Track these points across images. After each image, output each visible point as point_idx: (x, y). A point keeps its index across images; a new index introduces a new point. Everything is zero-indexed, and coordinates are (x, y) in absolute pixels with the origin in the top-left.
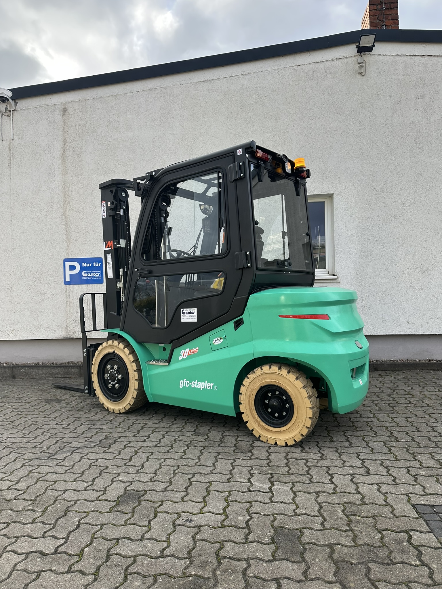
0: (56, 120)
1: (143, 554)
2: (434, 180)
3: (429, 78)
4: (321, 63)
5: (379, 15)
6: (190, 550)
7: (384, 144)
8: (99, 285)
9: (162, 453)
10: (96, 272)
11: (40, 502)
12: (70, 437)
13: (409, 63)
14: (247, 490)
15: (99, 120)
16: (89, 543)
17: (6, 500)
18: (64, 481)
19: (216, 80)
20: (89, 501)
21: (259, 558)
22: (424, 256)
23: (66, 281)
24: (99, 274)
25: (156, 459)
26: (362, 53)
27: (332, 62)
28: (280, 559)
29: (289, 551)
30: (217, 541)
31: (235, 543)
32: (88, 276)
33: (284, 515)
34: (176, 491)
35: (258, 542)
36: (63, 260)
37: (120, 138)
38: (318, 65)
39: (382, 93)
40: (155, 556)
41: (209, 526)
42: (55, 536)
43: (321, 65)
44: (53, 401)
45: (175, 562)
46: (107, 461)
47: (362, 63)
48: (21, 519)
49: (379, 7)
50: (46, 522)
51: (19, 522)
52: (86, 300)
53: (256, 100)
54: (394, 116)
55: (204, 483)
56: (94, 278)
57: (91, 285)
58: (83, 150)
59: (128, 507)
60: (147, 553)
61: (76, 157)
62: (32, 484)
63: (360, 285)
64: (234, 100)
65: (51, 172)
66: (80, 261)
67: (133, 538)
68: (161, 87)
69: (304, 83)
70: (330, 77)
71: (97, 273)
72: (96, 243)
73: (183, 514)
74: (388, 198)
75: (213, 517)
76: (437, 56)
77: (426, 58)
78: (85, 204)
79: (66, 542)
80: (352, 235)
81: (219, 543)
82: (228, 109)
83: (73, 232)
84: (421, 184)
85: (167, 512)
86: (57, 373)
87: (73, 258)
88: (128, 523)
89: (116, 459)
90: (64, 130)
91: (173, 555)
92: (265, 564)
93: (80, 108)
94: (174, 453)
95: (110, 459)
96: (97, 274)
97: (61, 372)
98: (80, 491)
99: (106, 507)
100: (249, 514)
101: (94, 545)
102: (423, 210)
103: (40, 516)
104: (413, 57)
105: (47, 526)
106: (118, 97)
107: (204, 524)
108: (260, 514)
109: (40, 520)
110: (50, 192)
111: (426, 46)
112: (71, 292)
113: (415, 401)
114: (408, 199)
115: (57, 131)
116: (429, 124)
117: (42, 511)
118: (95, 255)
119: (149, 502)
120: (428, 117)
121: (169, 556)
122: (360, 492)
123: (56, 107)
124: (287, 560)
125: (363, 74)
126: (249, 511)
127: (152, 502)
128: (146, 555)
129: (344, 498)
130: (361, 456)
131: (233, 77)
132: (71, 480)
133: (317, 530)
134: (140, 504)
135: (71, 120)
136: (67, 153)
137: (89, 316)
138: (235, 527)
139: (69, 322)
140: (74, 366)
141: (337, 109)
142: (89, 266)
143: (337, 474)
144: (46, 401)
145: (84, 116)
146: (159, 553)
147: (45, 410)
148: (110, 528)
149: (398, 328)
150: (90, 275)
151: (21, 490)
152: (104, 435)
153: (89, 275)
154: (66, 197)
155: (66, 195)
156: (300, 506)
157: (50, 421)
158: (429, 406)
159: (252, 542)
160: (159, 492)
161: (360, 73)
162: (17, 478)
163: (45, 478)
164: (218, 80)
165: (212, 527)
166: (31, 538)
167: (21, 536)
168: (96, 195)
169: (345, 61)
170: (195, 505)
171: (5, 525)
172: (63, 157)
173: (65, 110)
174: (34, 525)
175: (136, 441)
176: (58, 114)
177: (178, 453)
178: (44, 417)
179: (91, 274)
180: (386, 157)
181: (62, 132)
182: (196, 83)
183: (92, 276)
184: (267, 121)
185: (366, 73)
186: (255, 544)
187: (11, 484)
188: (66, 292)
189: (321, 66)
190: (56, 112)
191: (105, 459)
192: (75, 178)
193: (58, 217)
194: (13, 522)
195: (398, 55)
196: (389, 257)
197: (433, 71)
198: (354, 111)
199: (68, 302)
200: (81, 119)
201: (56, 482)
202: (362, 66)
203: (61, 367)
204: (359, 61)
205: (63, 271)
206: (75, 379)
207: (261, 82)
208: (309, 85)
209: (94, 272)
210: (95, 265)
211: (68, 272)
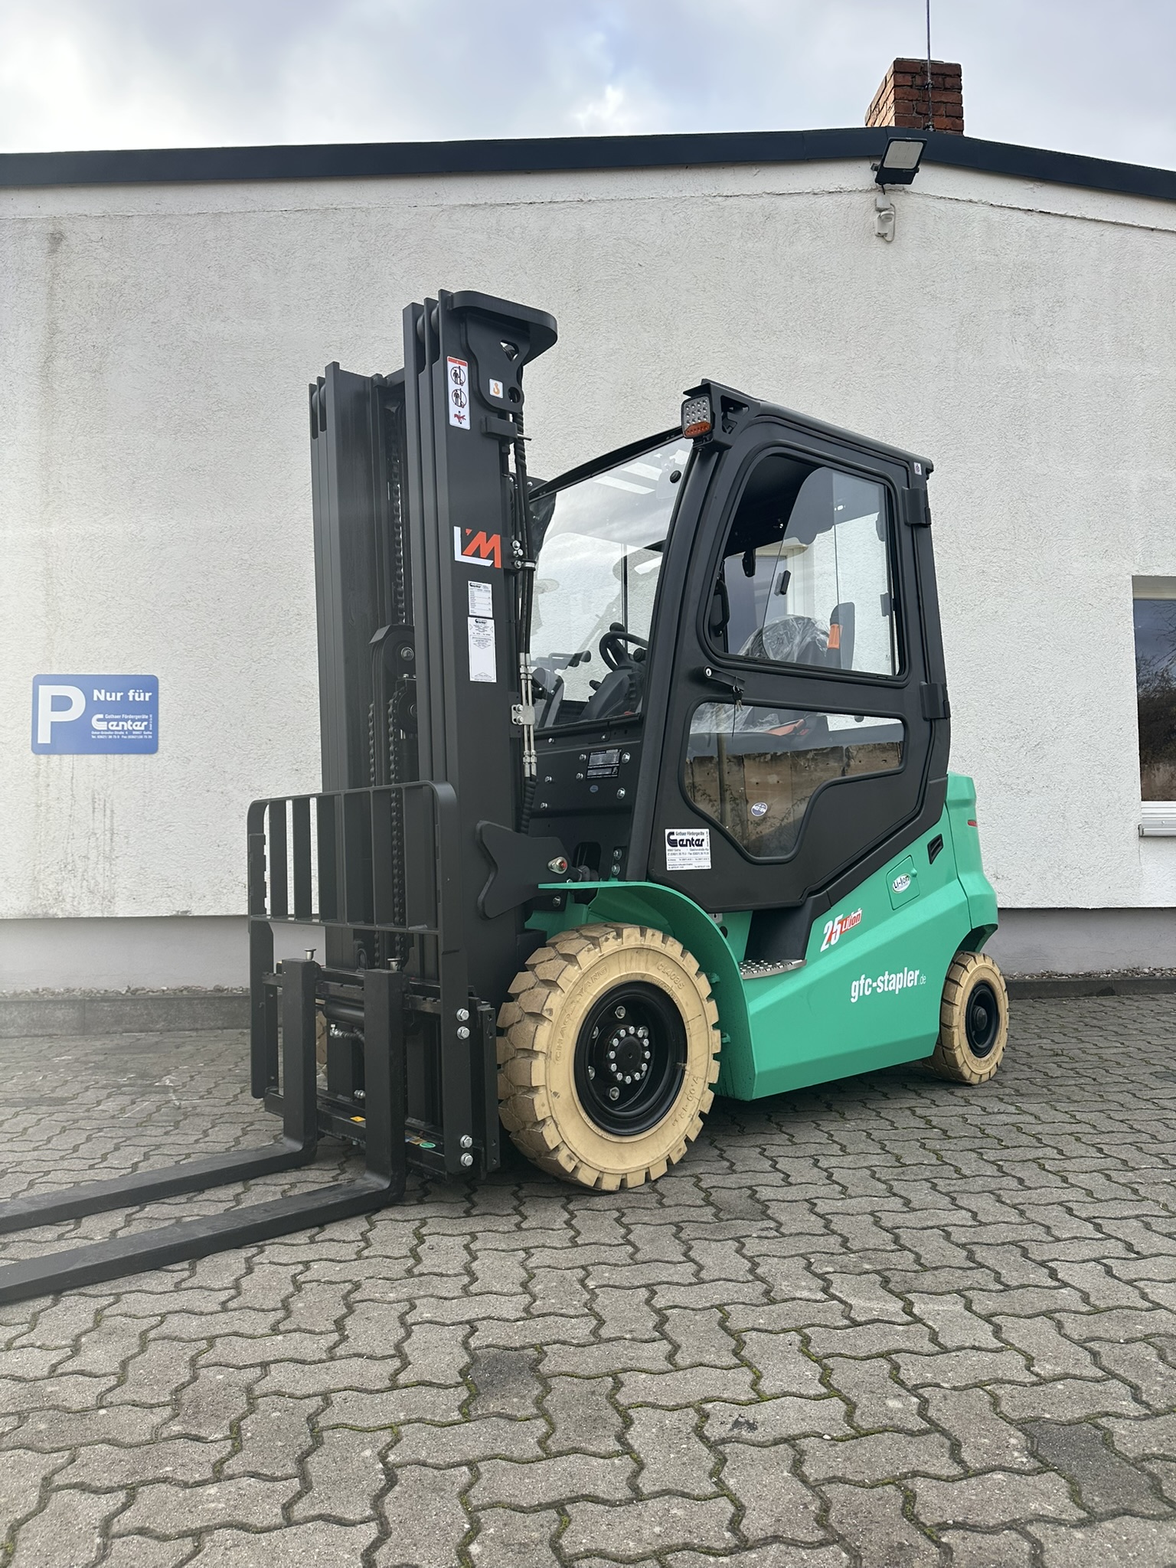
0: (28, 264)
1: (677, 1545)
2: (1056, 518)
3: (1042, 267)
4: (784, 197)
5: (917, 100)
6: (818, 1515)
8: (143, 758)
9: (504, 1233)
10: (137, 717)
11: (196, 1407)
13: (996, 225)
14: (846, 1322)
15: (162, 279)
16: (467, 1526)
17: (68, 1411)
18: (236, 1334)
19: (508, 206)
20: (371, 1392)
21: (1048, 1517)
22: (1031, 706)
23: (39, 742)
24: (146, 723)
25: (497, 1250)
26: (887, 186)
27: (812, 198)
28: (1107, 1513)
29: (1113, 1488)
30: (878, 1480)
31: (938, 1478)
32: (108, 730)
33: (1010, 1382)
34: (633, 1339)
35: (1004, 1469)
36: (31, 679)
37: (227, 336)
38: (779, 199)
39: (932, 292)
40: (723, 1546)
41: (821, 1436)
42: (330, 1516)
43: (786, 202)
44: (39, 1102)
45: (802, 1559)
46: (342, 1265)
47: (887, 209)
48: (168, 1469)
49: (918, 81)
50: (265, 1471)
51: (165, 1480)
52: (102, 803)
53: (616, 273)
54: (962, 352)
55: (700, 1309)
56: (130, 737)
57: (116, 756)
58: (109, 360)
59: (515, 1400)
60: (688, 1540)
61: (88, 378)
62: (130, 1353)
64: (556, 265)
66: (86, 683)
67: (606, 1497)
68: (354, 205)
69: (741, 244)
70: (808, 235)
71: (139, 720)
72: (140, 631)
73: (710, 1406)
74: (947, 556)
75: (811, 1407)
76: (1061, 216)
77: (1037, 217)
78: (111, 516)
79: (384, 1534)
81: (889, 1483)
83: (67, 598)
84: (1026, 527)
85: (654, 1406)
87: (64, 673)
88: (554, 1449)
89: (367, 1258)
90: (51, 294)
91: (776, 1539)
92: (1079, 1535)
93: (105, 237)
94: (540, 1231)
95: (348, 1258)
96: (139, 723)
97: (19, 1020)
98: (314, 1362)
99: (444, 1407)
100: (908, 1391)
101: (492, 1530)
102: (1030, 591)
103: (231, 1455)
104: (1007, 211)
105: (279, 1485)
106: (224, 219)
107: (797, 1432)
108: (938, 1385)
109: (242, 1469)
111: (1035, 189)
112: (53, 777)
114: (995, 560)
115: (30, 297)
116: (1043, 379)
117: (226, 1438)
118: (136, 666)
119: (575, 1380)
120: (1040, 363)
121: (766, 1541)
122: (1158, 1304)
123: (31, 227)
124: (1127, 1512)
125: (888, 238)
126: (902, 1380)
127: (580, 1377)
128: (687, 1547)
129: (1135, 1324)
130: (1077, 1210)
131: (555, 205)
132: (260, 1331)
133: (1136, 1418)
134: (548, 1390)
135: (76, 269)
136: (59, 364)
137: (107, 849)
138: (899, 1430)
139: (42, 867)
141: (824, 320)
142: (113, 699)
143: (1057, 1260)
145: (116, 261)
146: (728, 1535)
147: (26, 1129)
148: (504, 1470)
150: (117, 725)
151: (104, 1375)
153: (113, 726)
154: (51, 491)
155: (51, 487)
156: (1034, 1355)
157: (62, 1158)
159: (985, 1473)
160: (578, 1345)
161: (882, 236)
162: (64, 1338)
163: (164, 1329)
164: (514, 207)
165: (832, 1439)
166: (247, 1531)
167: (209, 1530)
168: (146, 493)
169: (844, 199)
170: (725, 1377)
171: (122, 1496)
172: (46, 373)
173: (56, 239)
174: (230, 1486)
176: (35, 248)
177: (552, 1230)
178: (34, 1150)
179: (121, 723)
181: (45, 301)
182: (454, 207)
183: (123, 730)
185: (896, 238)
186: (999, 1476)
187: (54, 1357)
188: (37, 776)
189: (785, 204)
190: (28, 241)
191: (332, 1260)
192: (82, 438)
193: (20, 549)
194: (144, 1483)
195: (970, 201)
197: (1052, 252)
198: (865, 328)
199: (42, 808)
200: (107, 269)
201: (211, 1341)
202: (888, 218)
203: (19, 1003)
204: (880, 205)
205: (30, 712)
206: (68, 1040)
207: (631, 227)
208: (753, 250)
209: (128, 719)
210: (134, 696)
211: (48, 716)
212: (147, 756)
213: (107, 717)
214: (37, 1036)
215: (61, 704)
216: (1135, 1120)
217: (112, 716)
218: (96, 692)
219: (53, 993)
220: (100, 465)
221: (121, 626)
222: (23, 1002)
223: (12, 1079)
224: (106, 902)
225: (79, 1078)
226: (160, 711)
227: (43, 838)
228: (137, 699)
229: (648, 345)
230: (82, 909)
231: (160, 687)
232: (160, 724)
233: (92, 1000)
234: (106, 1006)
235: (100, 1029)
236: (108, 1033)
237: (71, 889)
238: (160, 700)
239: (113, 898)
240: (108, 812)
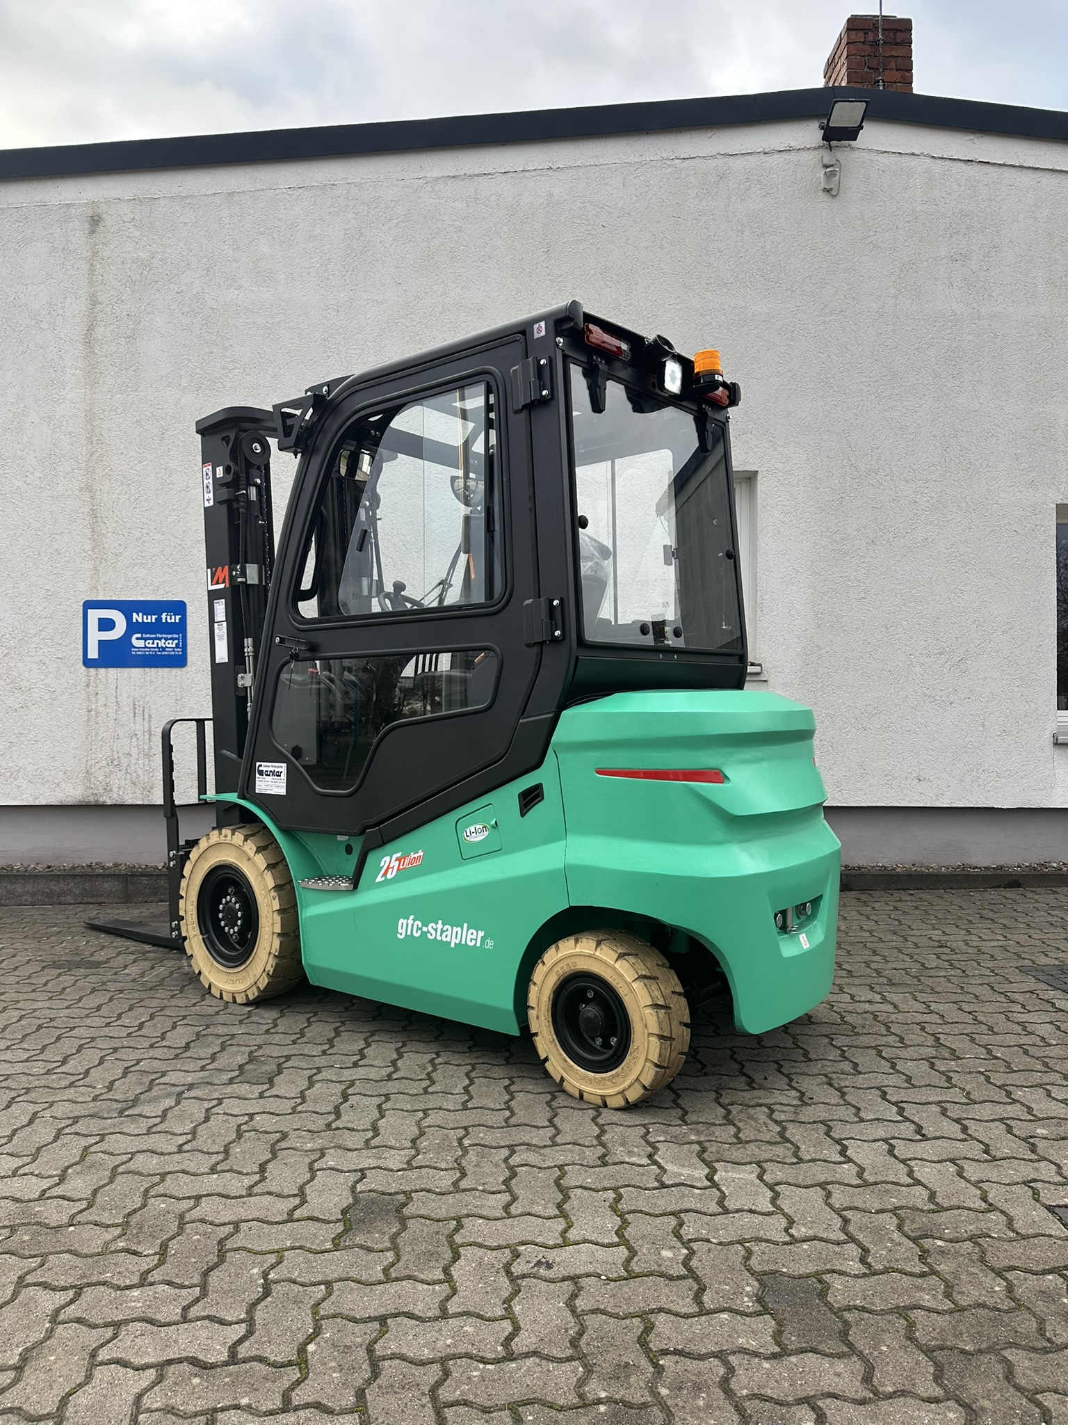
0: (72, 244)
1: (461, 1353)
2: (986, 451)
3: (980, 214)
4: (737, 157)
5: (869, 55)
6: (573, 1337)
7: (877, 360)
8: (174, 671)
9: (413, 1095)
10: (169, 636)
11: (140, 1228)
12: (156, 1059)
13: (937, 175)
14: (656, 1184)
15: (184, 253)
16: (311, 1330)
17: (47, 1226)
18: (183, 1172)
19: (485, 177)
20: (272, 1223)
21: (749, 1350)
22: (957, 625)
23: (89, 657)
24: (176, 641)
25: (402, 1110)
26: (833, 143)
27: (762, 157)
28: (796, 1350)
29: (810, 1330)
30: (630, 1313)
31: (677, 1315)
32: (146, 647)
33: (767, 1241)
34: (484, 1191)
35: (730, 1310)
36: (82, 604)
37: (240, 303)
38: (732, 159)
39: (874, 242)
40: (494, 1356)
41: (599, 1276)
42: (215, 1317)
43: (738, 162)
44: (78, 965)
45: (548, 1370)
46: (278, 1118)
47: (832, 166)
48: (108, 1275)
49: (870, 37)
50: (177, 1281)
51: (104, 1283)
52: (141, 709)
53: (582, 234)
54: (901, 297)
55: (545, 1168)
56: (163, 653)
57: (153, 669)
58: (141, 326)
59: (377, 1235)
60: (469, 1351)
61: (124, 343)
62: (102, 1183)
63: (811, 689)
64: (528, 229)
65: (53, 375)
66: (127, 607)
67: (420, 1314)
68: (349, 181)
69: (696, 203)
70: (759, 192)
71: (170, 639)
72: (171, 563)
73: (523, 1248)
74: (882, 487)
75: (601, 1253)
76: (1000, 165)
77: (977, 167)
78: (145, 463)
79: (250, 1332)
80: (797, 571)
81: (637, 1316)
82: (514, 251)
83: (109, 535)
84: (956, 460)
85: (480, 1246)
86: (64, 893)
87: (108, 599)
88: (393, 1275)
89: (300, 1112)
90: (92, 270)
91: (535, 1353)
92: (766, 1365)
93: (136, 217)
94: (441, 1094)
95: (284, 1112)
96: (171, 641)
97: (75, 890)
98: (236, 1197)
99: (322, 1238)
100: (683, 1243)
101: (328, 1335)
102: (959, 519)
103: (156, 1267)
104: (948, 163)
105: (184, 1292)
106: (236, 198)
107: (582, 1272)
108: (708, 1241)
109: (161, 1278)
110: (52, 427)
111: (976, 140)
112: (101, 687)
113: (963, 963)
114: (926, 491)
115: (74, 273)
116: (977, 321)
117: (156, 1254)
118: (167, 593)
119: (428, 1221)
120: (975, 305)
121: (527, 1355)
122: (919, 1181)
123: (73, 211)
124: (814, 1350)
125: (834, 193)
126: (681, 1235)
127: (432, 1220)
128: (467, 1356)
129: (891, 1197)
130: (891, 1095)
131: (527, 173)
132: (202, 1170)
133: (856, 1276)
134: (404, 1228)
135: (112, 247)
136: (100, 331)
137: (147, 747)
138: (662, 1275)
139: (93, 762)
140: (110, 875)
141: (772, 271)
142: (149, 621)
143: (852, 1138)
144: (55, 965)
145: (145, 238)
146: (500, 1348)
147: (64, 989)
148: (352, 1289)
149: (896, 792)
150: (153, 643)
151: (79, 1200)
152: (243, 1053)
153: (149, 644)
154: (95, 443)
155: (94, 439)
156: (796, 1219)
157: (87, 1016)
158: (997, 974)
159: (716, 1313)
160: (440, 1194)
161: (827, 191)
162: (56, 1169)
163: (131, 1166)
164: (490, 177)
165: (607, 1279)
166: (153, 1325)
167: (126, 1322)
168: (173, 442)
169: (793, 157)
170: (544, 1224)
171: (71, 1293)
172: (89, 339)
173: (95, 221)
174: (149, 1291)
175: (333, 1066)
176: (78, 230)
177: (452, 1094)
178: (67, 1008)
179: (156, 642)
180: (879, 391)
181: (86, 276)
182: (438, 178)
183: (158, 647)
184: (607, 286)
185: (841, 192)
186: (725, 1316)
187: (45, 1184)
188: (88, 686)
189: (737, 163)
190: (71, 224)
191: (272, 1114)
192: (119, 395)
193: (70, 492)
194: (89, 1285)
195: (913, 154)
196: (880, 626)
197: (990, 200)
198: (810, 277)
199: (92, 713)
200: (138, 246)
201: (163, 1176)
202: (833, 174)
203: (74, 876)
204: (826, 162)
205: (81, 632)
206: (112, 908)
207: (596, 191)
208: (708, 208)
209: (162, 638)
210: (166, 619)
211: (95, 636)
212: (178, 669)
213: (144, 636)
214: (89, 903)
215: (106, 625)
216: (982, 1012)
217: (148, 636)
218: (135, 615)
219: (103, 868)
220: (135, 419)
221: (154, 558)
222: (78, 875)
223: (61, 943)
224: (146, 792)
225: (114, 944)
226: (188, 631)
227: (93, 738)
228: (169, 621)
229: (610, 300)
230: (126, 797)
231: (188, 611)
232: (189, 642)
233: (133, 875)
234: (145, 880)
235: (140, 899)
236: (146, 902)
237: (117, 782)
238: (188, 622)
239: (152, 788)
240: (146, 716)
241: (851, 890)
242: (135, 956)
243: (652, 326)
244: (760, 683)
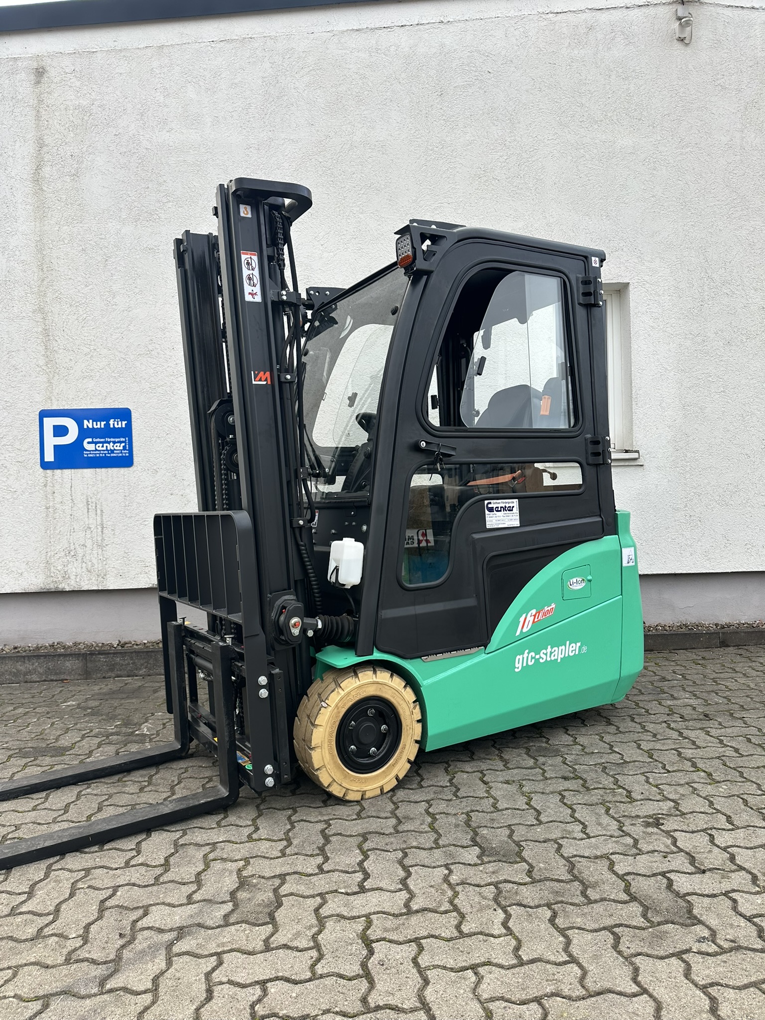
0: (20, 93)
4: (603, 11)
7: (727, 186)
8: (123, 471)
10: (117, 440)
12: (134, 885)
15: (120, 100)
19: (385, 30)
23: (46, 460)
24: (123, 444)
27: (625, 11)
32: (96, 450)
36: (38, 413)
37: (171, 144)
39: (722, 84)
43: (604, 15)
44: (45, 752)
47: (685, 17)
52: (94, 505)
53: (471, 79)
54: (746, 131)
56: (112, 455)
57: (103, 470)
58: (84, 166)
61: (69, 181)
63: (681, 471)
64: (423, 75)
65: (6, 210)
66: (78, 416)
68: (265, 35)
69: (568, 51)
70: (623, 41)
71: (118, 442)
72: (116, 375)
74: (735, 296)
78: (91, 287)
80: (666, 369)
82: (412, 95)
83: (61, 351)
86: (29, 672)
87: (62, 408)
90: (38, 117)
93: (77, 69)
96: (118, 444)
97: (39, 669)
106: (165, 50)
110: (6, 256)
112: (57, 487)
115: (23, 119)
118: (114, 401)
123: (20, 64)
125: (686, 41)
131: (421, 26)
135: (56, 95)
136: (47, 171)
137: (99, 539)
139: (53, 553)
140: (71, 655)
142: (99, 426)
144: (22, 753)
145: (85, 88)
149: (755, 559)
150: (103, 447)
153: (99, 447)
154: (45, 269)
155: (45, 266)
161: (681, 40)
164: (389, 30)
168: (116, 268)
169: (651, 11)
172: (37, 178)
173: (40, 73)
176: (24, 83)
179: (105, 445)
180: (730, 213)
181: (33, 122)
182: (343, 32)
183: (107, 450)
184: (494, 124)
185: (693, 40)
188: (45, 486)
189: (604, 17)
190: (18, 76)
192: (66, 227)
193: (24, 314)
195: (753, 8)
196: (737, 416)
198: (669, 115)
199: (50, 510)
200: (79, 94)
202: (688, 23)
203: (38, 657)
204: (680, 14)
205: (38, 438)
206: (74, 685)
207: (482, 41)
208: (579, 55)
209: (110, 442)
210: (114, 424)
211: (51, 442)
212: (126, 469)
213: (95, 440)
214: (52, 680)
215: (60, 431)
217: (98, 440)
218: (86, 422)
219: (64, 647)
220: (81, 248)
221: (101, 371)
222: (41, 656)
223: (27, 727)
224: (100, 579)
225: (78, 726)
226: (133, 435)
227: (52, 532)
228: (116, 426)
229: (496, 137)
230: (82, 584)
231: (133, 417)
232: (134, 444)
233: (92, 654)
234: (102, 658)
235: (99, 675)
236: (104, 678)
237: (74, 569)
238: (133, 427)
239: (105, 575)
240: (99, 512)
241: (728, 646)
242: (99, 740)
243: (533, 159)
244: (637, 468)
